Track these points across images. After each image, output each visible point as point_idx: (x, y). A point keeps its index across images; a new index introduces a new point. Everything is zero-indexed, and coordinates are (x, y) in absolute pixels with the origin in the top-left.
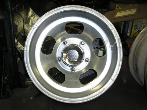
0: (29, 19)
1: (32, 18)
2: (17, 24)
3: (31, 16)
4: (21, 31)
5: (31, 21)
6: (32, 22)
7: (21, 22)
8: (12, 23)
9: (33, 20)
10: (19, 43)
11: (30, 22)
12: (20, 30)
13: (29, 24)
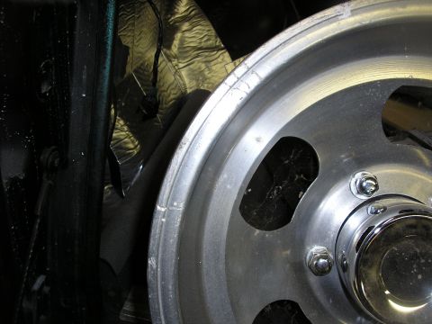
0: (175, 29)
1: (185, 26)
2: (126, 41)
3: (185, 19)
4: (135, 71)
5: (179, 35)
6: (182, 41)
7: (143, 35)
8: (110, 32)
9: (187, 34)
10: (122, 122)
11: (176, 43)
12: (134, 67)
13: (169, 47)
